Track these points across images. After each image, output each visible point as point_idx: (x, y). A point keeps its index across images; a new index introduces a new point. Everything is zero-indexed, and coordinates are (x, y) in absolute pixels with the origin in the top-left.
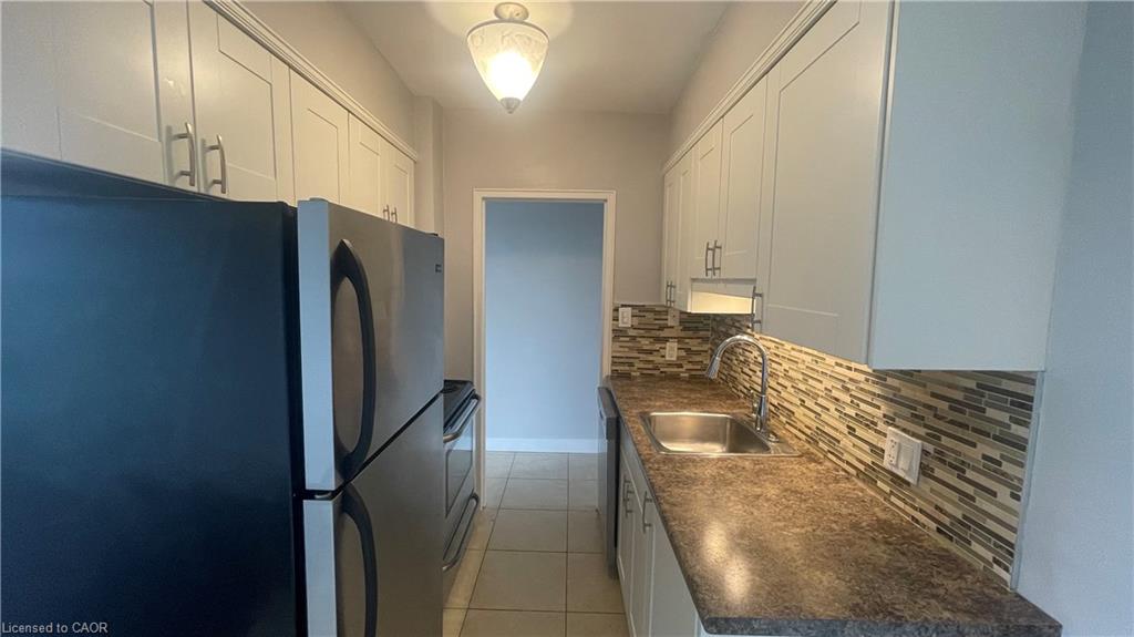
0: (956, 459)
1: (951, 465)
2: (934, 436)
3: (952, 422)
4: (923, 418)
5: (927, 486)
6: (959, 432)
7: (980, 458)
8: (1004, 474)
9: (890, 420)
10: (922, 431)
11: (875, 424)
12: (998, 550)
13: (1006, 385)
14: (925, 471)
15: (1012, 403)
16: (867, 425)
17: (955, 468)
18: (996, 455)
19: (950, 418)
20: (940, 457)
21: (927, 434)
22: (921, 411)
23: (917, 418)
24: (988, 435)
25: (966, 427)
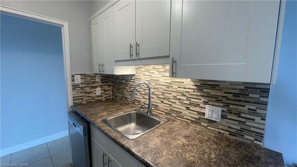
0: (236, 112)
1: (234, 113)
2: (226, 106)
3: (235, 100)
4: (221, 100)
5: (224, 121)
6: (238, 103)
7: (247, 110)
8: (257, 113)
9: (206, 103)
10: (221, 105)
11: (199, 105)
12: (257, 136)
13: (257, 86)
14: (223, 117)
15: (260, 91)
16: (195, 106)
17: (236, 114)
18: (254, 108)
19: (233, 99)
20: (230, 112)
21: (223, 105)
22: (220, 98)
23: (218, 101)
24: (250, 102)
25: (241, 101)
